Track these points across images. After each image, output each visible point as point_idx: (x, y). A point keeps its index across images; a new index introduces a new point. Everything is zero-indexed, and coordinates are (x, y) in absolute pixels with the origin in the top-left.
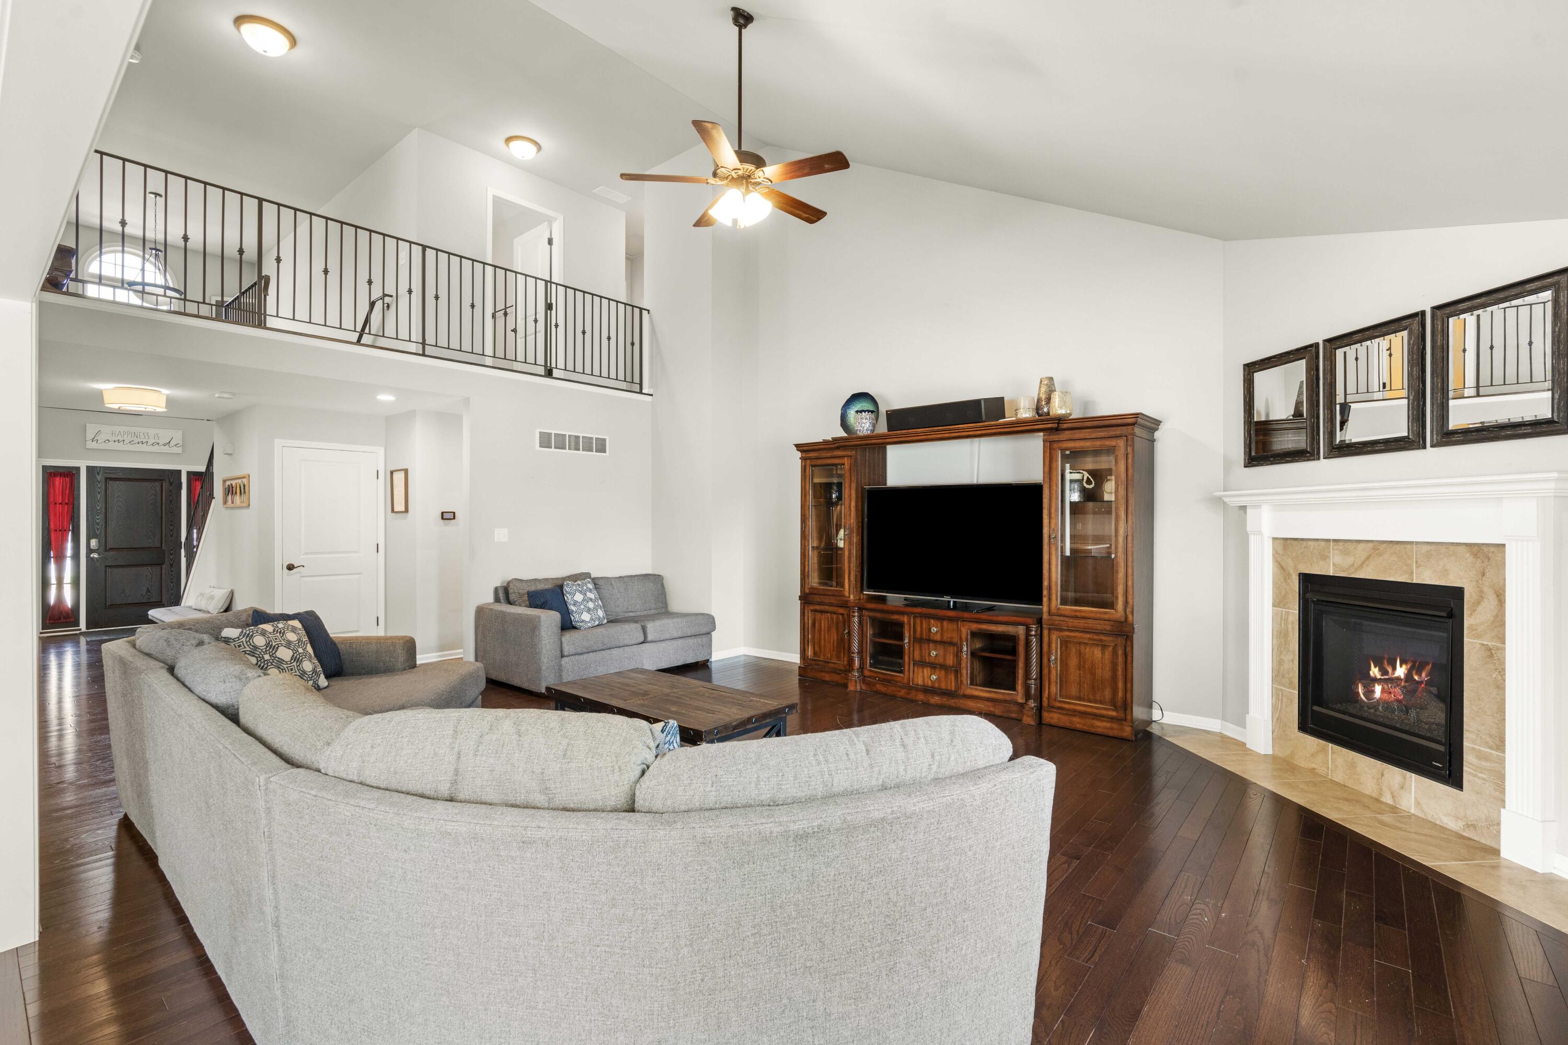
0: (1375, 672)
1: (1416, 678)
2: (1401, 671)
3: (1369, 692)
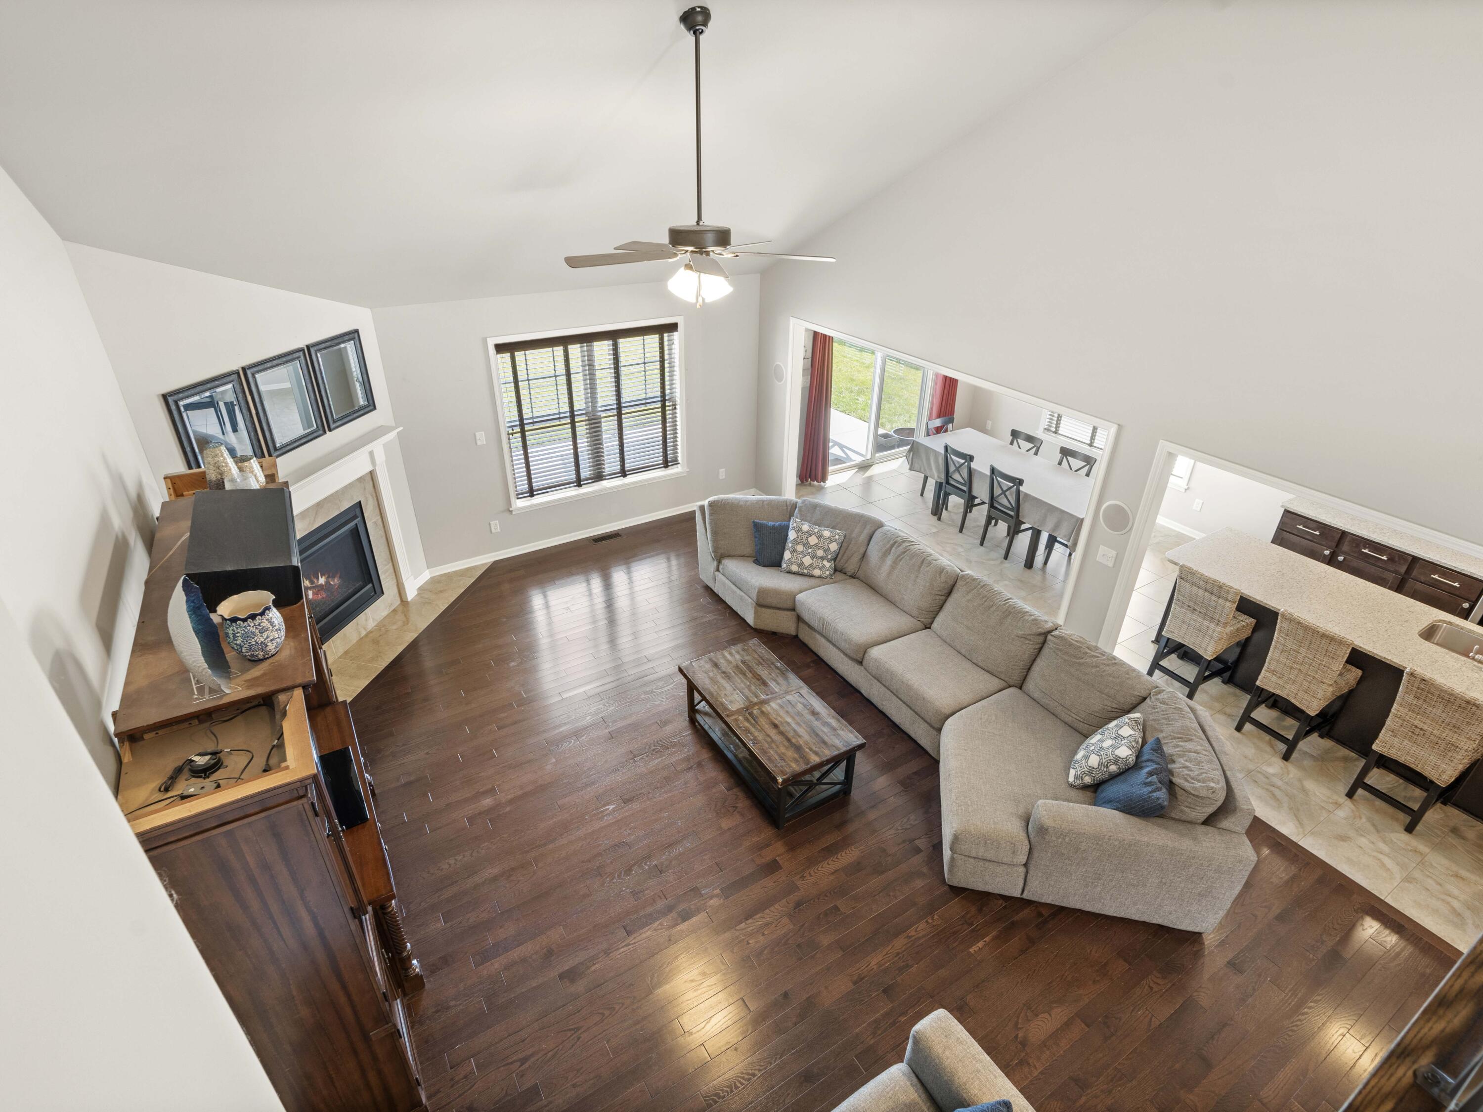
2: (322, 581)
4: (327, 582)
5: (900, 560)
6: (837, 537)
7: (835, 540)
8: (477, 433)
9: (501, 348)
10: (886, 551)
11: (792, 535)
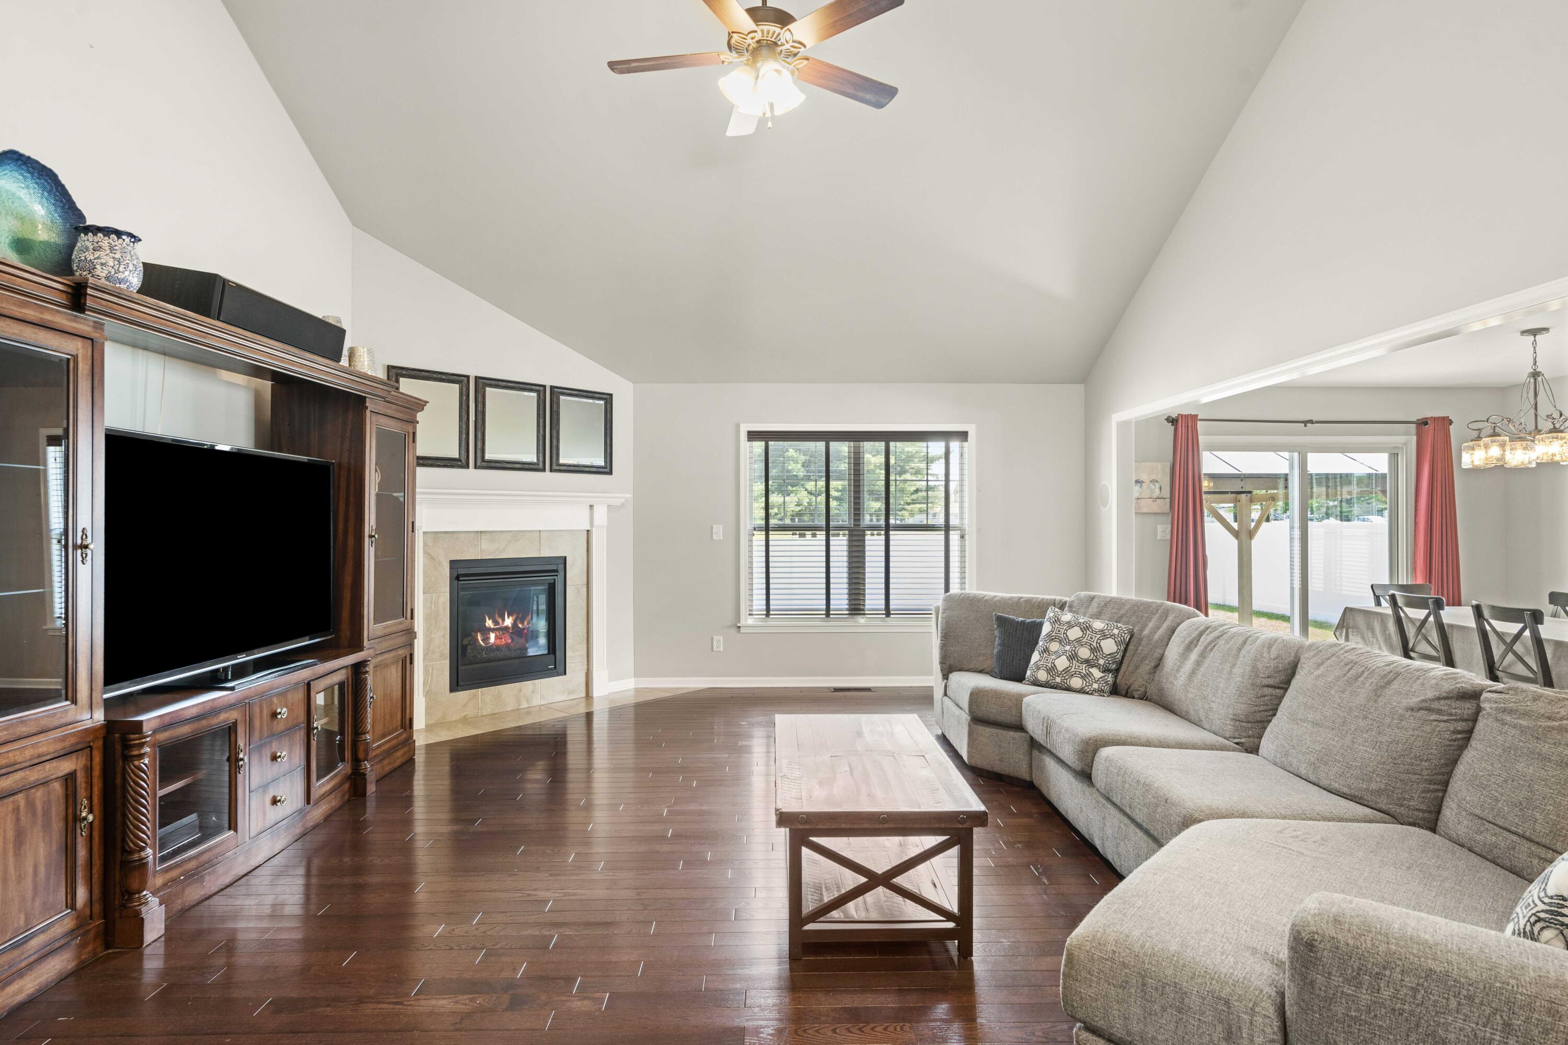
0: (489, 623)
1: (520, 626)
2: (508, 622)
3: (486, 639)
4: (515, 624)
5: (1212, 649)
6: (1116, 631)
7: (1112, 636)
8: (714, 526)
9: (753, 436)
10: (1191, 642)
11: (1046, 628)
